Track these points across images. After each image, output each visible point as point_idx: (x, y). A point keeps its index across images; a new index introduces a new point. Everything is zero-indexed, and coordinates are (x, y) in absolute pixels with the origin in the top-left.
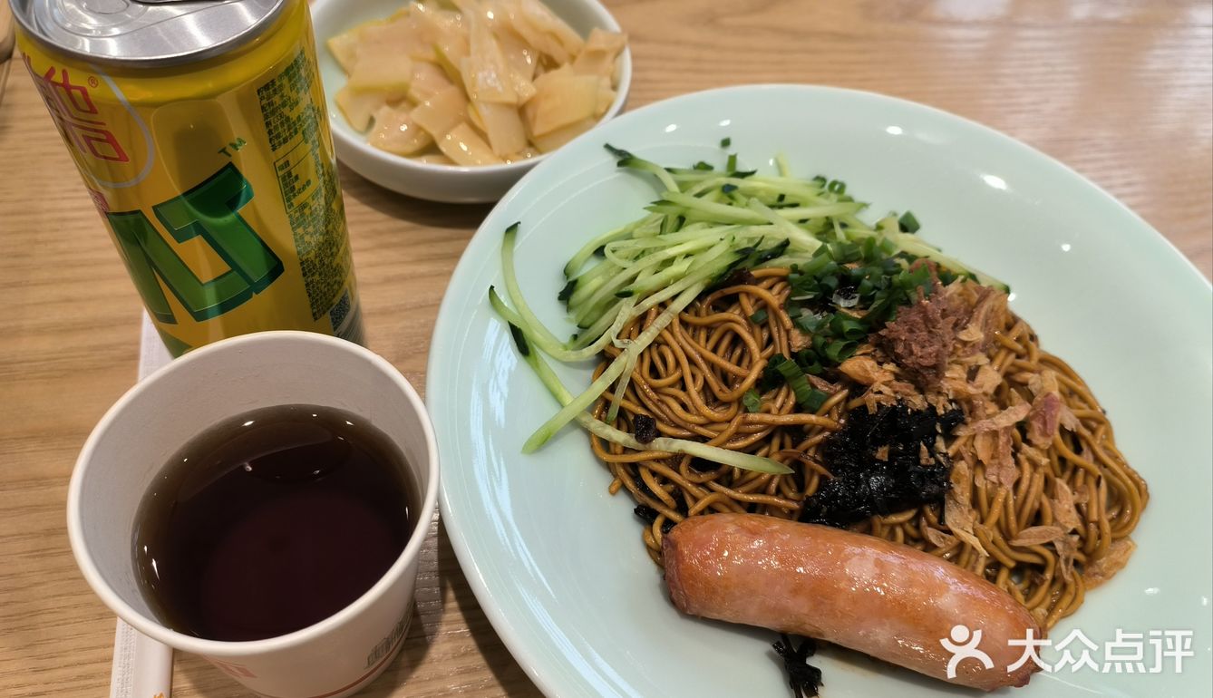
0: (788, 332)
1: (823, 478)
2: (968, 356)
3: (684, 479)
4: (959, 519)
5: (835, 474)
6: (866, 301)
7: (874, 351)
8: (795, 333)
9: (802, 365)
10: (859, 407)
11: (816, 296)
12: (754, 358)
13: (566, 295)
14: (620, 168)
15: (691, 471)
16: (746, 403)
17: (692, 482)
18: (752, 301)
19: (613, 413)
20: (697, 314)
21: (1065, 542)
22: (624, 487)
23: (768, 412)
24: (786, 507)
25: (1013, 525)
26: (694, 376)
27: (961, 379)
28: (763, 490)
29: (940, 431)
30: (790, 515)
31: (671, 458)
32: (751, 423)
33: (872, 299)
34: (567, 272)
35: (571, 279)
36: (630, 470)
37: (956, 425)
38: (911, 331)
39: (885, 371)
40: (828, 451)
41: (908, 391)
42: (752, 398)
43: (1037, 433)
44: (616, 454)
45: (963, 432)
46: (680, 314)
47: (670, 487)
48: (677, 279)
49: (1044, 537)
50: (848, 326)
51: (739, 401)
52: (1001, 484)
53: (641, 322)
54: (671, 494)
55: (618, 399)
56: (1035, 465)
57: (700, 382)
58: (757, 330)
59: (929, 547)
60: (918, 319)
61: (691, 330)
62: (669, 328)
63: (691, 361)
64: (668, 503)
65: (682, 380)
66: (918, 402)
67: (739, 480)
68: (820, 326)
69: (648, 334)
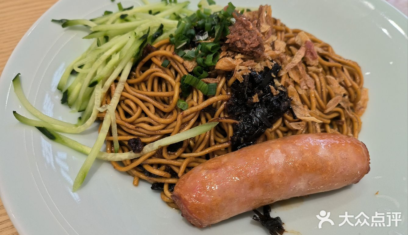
0: (183, 64)
1: (233, 125)
2: (267, 39)
3: (168, 160)
4: (301, 113)
5: (238, 120)
6: (211, 34)
7: (228, 53)
8: (186, 63)
9: (197, 76)
10: (234, 82)
11: (187, 42)
12: (172, 84)
13: (65, 100)
14: (65, 28)
15: (169, 154)
16: (179, 107)
17: (173, 160)
18: (159, 58)
19: (117, 145)
20: (135, 77)
21: (343, 101)
22: (140, 179)
23: (193, 106)
24: (222, 148)
25: (322, 104)
26: (148, 108)
27: (270, 50)
28: (208, 145)
29: (274, 76)
30: (226, 150)
31: (157, 153)
32: (187, 115)
33: (214, 31)
34: (59, 88)
35: (64, 91)
36: (139, 169)
37: (279, 71)
38: (240, 34)
39: (238, 59)
40: (230, 111)
41: (253, 63)
42: (182, 103)
43: (311, 60)
44: (128, 165)
45: (283, 73)
46: (127, 81)
47: (163, 168)
48: (116, 65)
49: (336, 103)
50: (210, 47)
51: (176, 108)
52: (309, 88)
53: (109, 94)
54: (165, 171)
55: (116, 138)
56: (317, 73)
57: (153, 109)
58: (168, 71)
59: (295, 132)
60: (240, 27)
61: (136, 87)
62: (125, 90)
63: (143, 101)
64: (165, 176)
65: (143, 112)
66: (259, 67)
67: (195, 146)
68: (196, 53)
69: (115, 98)
